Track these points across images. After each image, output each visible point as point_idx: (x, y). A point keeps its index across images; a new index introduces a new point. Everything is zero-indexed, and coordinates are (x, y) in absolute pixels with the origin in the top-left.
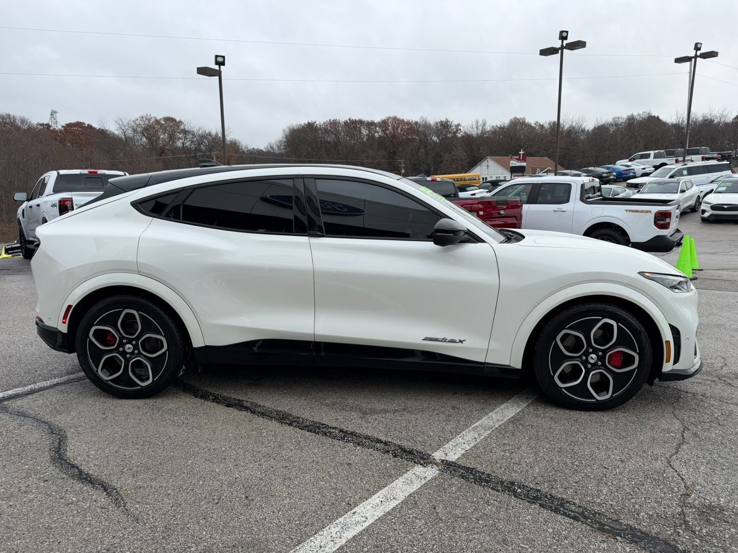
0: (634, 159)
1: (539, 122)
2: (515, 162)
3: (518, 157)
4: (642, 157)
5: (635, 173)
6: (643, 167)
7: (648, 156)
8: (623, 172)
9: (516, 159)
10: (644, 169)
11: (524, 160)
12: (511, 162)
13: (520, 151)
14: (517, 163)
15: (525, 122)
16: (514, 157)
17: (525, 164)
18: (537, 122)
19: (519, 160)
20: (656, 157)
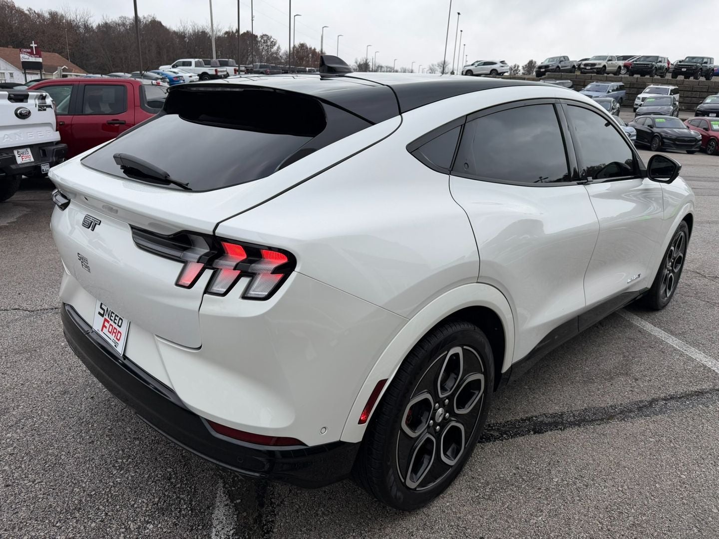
0: (177, 66)
1: (33, 9)
2: (26, 56)
3: (30, 50)
4: (184, 64)
5: (184, 80)
6: (190, 75)
7: (189, 64)
8: (174, 79)
9: (27, 52)
10: (191, 77)
11: (38, 54)
12: (21, 56)
13: (32, 43)
14: (30, 58)
15: (14, 6)
16: (24, 50)
17: (40, 60)
18: (31, 9)
19: (31, 53)
20: (197, 65)
